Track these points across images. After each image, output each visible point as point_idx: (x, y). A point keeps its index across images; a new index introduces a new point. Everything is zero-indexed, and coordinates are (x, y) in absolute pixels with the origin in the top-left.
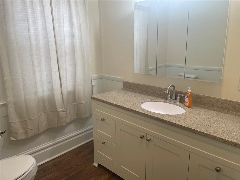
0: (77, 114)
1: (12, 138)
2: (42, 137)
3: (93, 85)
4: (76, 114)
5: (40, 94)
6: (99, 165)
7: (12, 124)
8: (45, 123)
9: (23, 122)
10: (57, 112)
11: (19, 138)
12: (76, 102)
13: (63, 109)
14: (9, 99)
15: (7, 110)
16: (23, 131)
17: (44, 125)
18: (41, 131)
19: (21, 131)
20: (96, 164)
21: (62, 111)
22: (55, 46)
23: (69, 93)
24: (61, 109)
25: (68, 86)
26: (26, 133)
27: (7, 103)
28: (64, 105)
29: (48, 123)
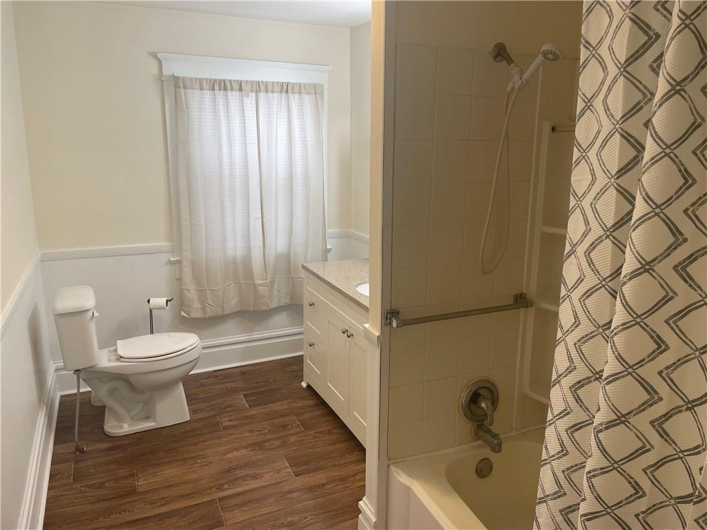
0: (292, 297)
1: (183, 314)
2: (230, 325)
3: (328, 247)
4: (289, 296)
5: (230, 253)
6: (309, 386)
7: (185, 292)
8: (234, 302)
9: (201, 292)
10: (255, 286)
11: (194, 315)
12: (290, 274)
13: (265, 281)
14: (184, 254)
15: (181, 269)
16: (199, 306)
17: (232, 304)
18: (226, 312)
19: (197, 305)
20: (304, 385)
21: (262, 285)
22: (258, 177)
23: (278, 257)
24: (261, 282)
25: (278, 244)
26: (204, 309)
27: (181, 260)
28: (267, 276)
29: (240, 302)
